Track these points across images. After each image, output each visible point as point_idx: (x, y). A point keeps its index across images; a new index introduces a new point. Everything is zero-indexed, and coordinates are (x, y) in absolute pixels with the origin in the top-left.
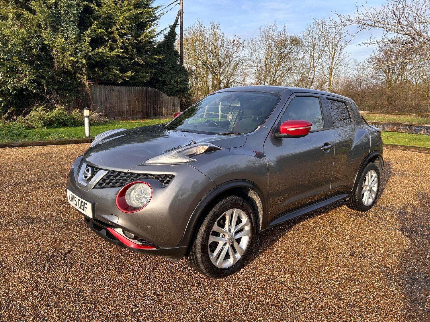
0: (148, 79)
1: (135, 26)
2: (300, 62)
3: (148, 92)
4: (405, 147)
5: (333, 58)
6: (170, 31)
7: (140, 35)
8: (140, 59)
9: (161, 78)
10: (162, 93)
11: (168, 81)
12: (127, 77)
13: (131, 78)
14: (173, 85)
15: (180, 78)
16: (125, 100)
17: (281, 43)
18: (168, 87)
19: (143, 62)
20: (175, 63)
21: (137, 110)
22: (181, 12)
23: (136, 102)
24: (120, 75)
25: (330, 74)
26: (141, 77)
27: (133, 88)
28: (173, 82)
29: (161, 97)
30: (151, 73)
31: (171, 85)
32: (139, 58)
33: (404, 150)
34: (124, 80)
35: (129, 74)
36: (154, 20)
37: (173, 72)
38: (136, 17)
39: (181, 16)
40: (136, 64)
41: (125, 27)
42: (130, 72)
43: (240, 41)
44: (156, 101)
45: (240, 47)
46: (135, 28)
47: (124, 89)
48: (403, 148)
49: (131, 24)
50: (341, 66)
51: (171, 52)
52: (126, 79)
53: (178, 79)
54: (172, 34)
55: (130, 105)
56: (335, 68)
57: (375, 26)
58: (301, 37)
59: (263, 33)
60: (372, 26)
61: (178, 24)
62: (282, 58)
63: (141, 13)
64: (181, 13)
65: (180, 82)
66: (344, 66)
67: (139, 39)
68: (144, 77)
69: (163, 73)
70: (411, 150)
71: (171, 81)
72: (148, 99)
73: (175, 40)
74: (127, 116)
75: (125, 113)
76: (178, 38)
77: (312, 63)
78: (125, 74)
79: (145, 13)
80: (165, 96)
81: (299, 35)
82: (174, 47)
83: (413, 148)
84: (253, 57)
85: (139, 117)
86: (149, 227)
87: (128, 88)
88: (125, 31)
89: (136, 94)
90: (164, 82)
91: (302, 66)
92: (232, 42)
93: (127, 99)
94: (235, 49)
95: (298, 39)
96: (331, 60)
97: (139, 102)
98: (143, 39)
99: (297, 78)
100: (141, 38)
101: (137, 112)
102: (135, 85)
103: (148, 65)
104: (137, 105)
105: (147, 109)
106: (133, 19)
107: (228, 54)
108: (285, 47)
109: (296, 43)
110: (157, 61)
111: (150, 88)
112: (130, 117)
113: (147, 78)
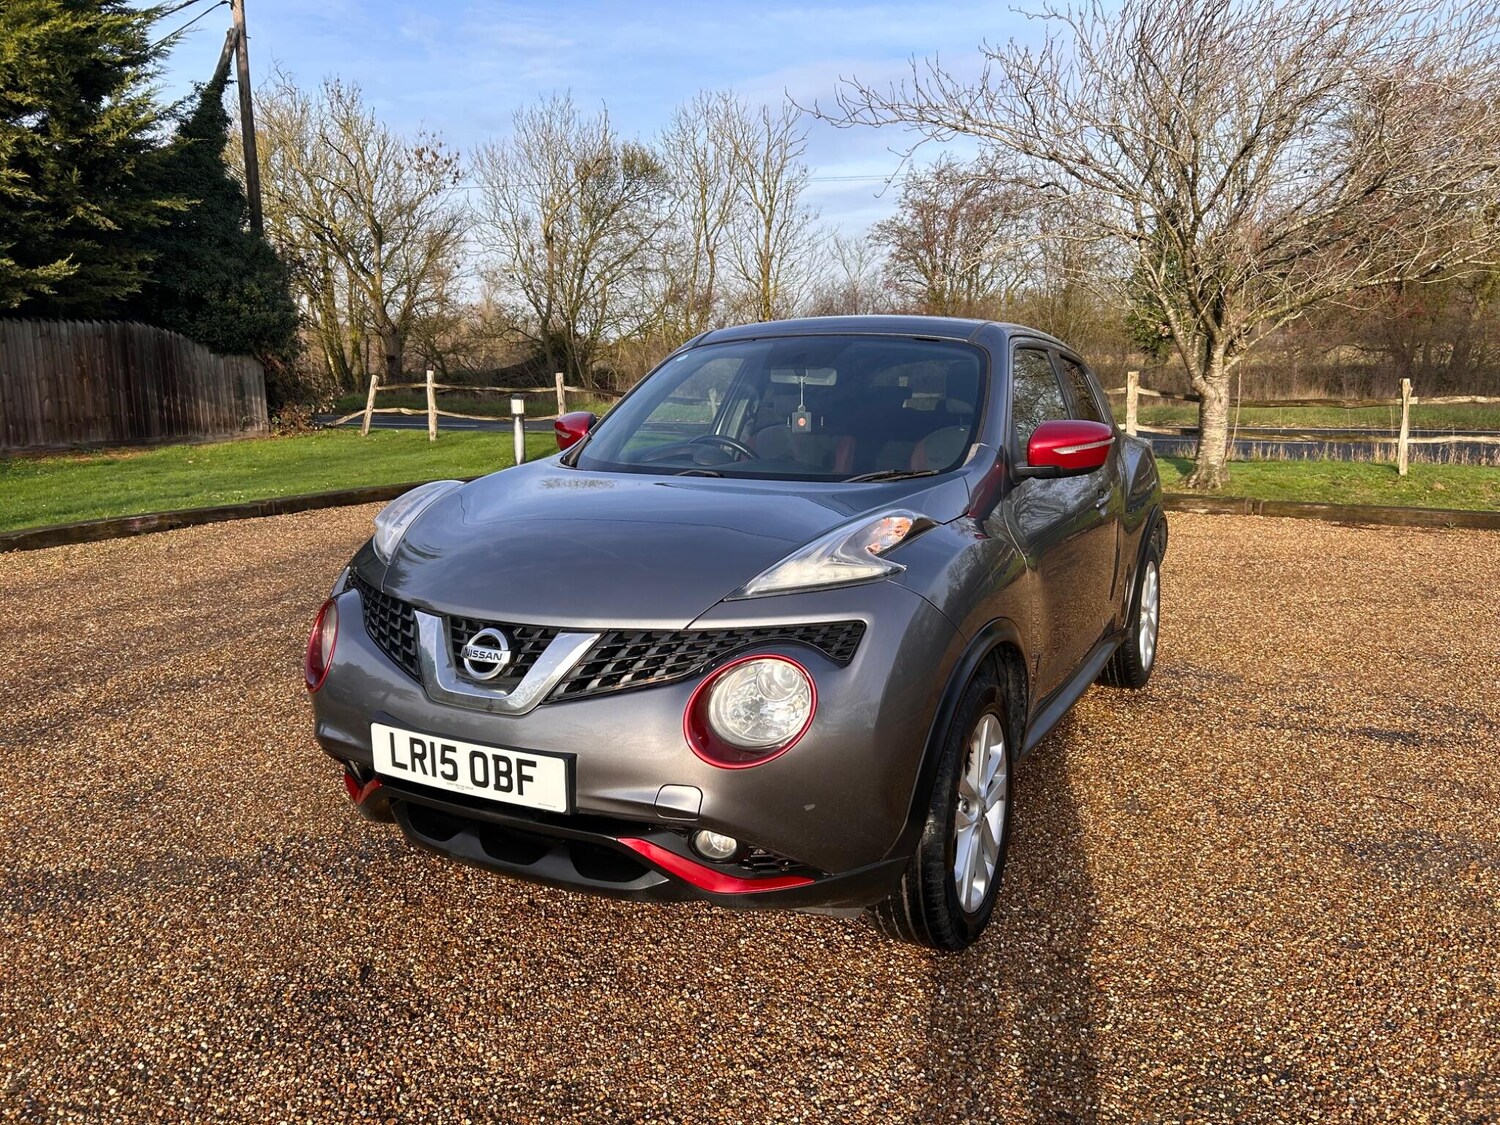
0: (136, 289)
1: (71, 79)
2: (662, 233)
3: (132, 340)
5: (768, 223)
6: (202, 105)
7: (90, 119)
8: (95, 211)
9: (183, 288)
10: (190, 343)
11: (212, 296)
12: (45, 280)
13: (62, 285)
14: (236, 312)
15: (259, 286)
16: (34, 374)
17: (595, 170)
18: (216, 319)
19: (110, 223)
20: (234, 228)
21: (90, 414)
22: (238, 36)
23: (82, 382)
24: (19, 273)
25: (766, 274)
26: (103, 283)
27: (64, 328)
28: (232, 301)
29: (186, 358)
30: (143, 265)
31: (225, 311)
32: (94, 208)
34: (38, 294)
35: (61, 268)
36: (145, 59)
37: (231, 262)
38: (74, 45)
39: (242, 50)
40: (83, 229)
41: (26, 81)
42: (62, 264)
43: (443, 154)
44: (169, 375)
45: (447, 175)
46: (68, 87)
47: (25, 332)
49: (52, 70)
50: (797, 251)
51: (216, 187)
52: (46, 290)
53: (253, 289)
54: (212, 119)
55: (56, 393)
56: (778, 256)
57: (965, 129)
58: (660, 150)
59: (529, 130)
60: (957, 129)
61: (232, 82)
62: (599, 214)
63: (91, 30)
64: (237, 39)
65: (262, 299)
66: (804, 248)
67: (91, 131)
68: (115, 282)
69: (189, 267)
71: (223, 298)
72: (132, 368)
73: (225, 140)
74: (47, 441)
75: (39, 429)
76: (235, 129)
77: (703, 238)
78: (41, 272)
79: (108, 29)
80: (202, 358)
81: (654, 145)
82: (222, 166)
84: (501, 211)
85: (101, 440)
86: (809, 808)
87: (45, 326)
88: (30, 100)
89: (78, 346)
90: (197, 303)
91: (669, 249)
92: (413, 156)
93: (42, 373)
94: (427, 180)
95: (650, 156)
96: (763, 230)
97: (94, 381)
98: (107, 133)
99: (658, 285)
100: (98, 129)
101: (89, 423)
102: (75, 313)
103: (130, 237)
104: (89, 395)
105: (130, 409)
106: (57, 50)
107: (405, 200)
108: (606, 179)
109: (642, 168)
110: (165, 219)
111: (137, 326)
112: (61, 445)
113: (130, 284)
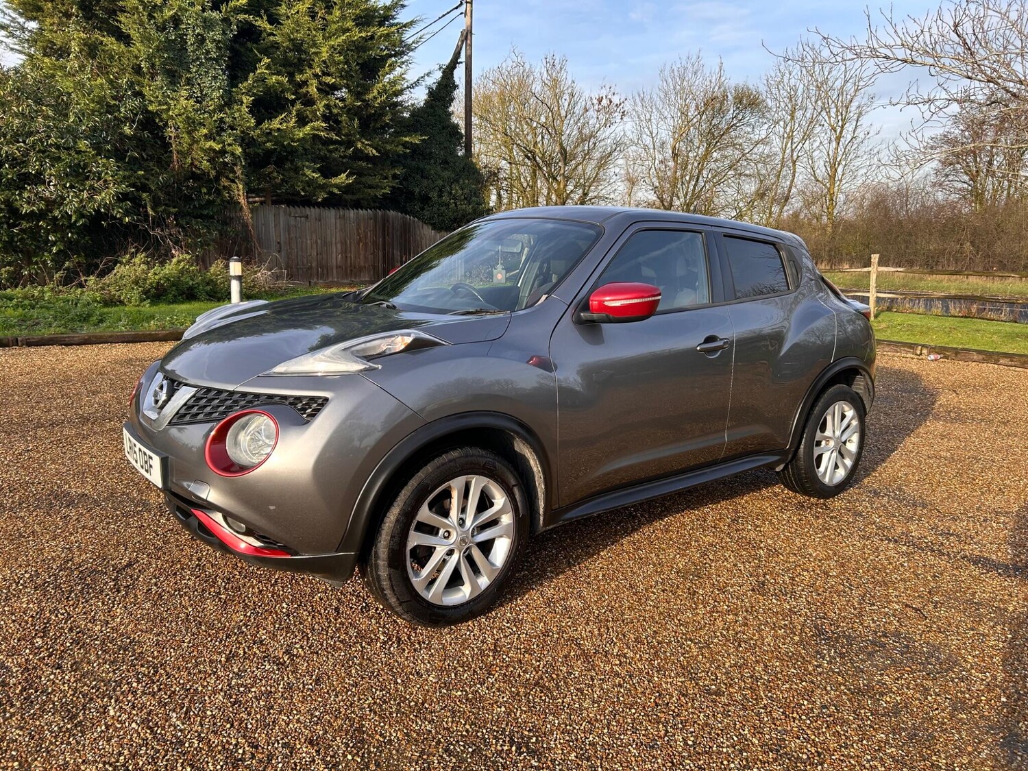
0: (387, 191)
1: (358, 68)
2: (760, 148)
3: (388, 221)
4: (986, 355)
5: (838, 139)
6: (442, 78)
7: (367, 89)
8: (367, 145)
9: (417, 190)
10: (421, 223)
11: (434, 195)
12: (336, 186)
13: (347, 189)
14: (447, 205)
15: (462, 189)
16: (334, 240)
17: (713, 104)
18: (435, 209)
19: (374, 151)
20: (453, 153)
21: (362, 264)
22: (467, 34)
23: (359, 245)
24: (322, 181)
25: (832, 177)
26: (371, 187)
27: (352, 213)
28: (445, 198)
29: (418, 233)
30: (395, 177)
31: (441, 204)
32: (366, 142)
33: (983, 361)
34: (332, 194)
35: (342, 179)
36: (402, 53)
37: (446, 174)
38: (360, 47)
39: (469, 42)
40: (359, 155)
41: (333, 70)
42: (343, 176)
43: (616, 100)
44: (407, 243)
45: (616, 114)
46: (356, 72)
47: (331, 215)
48: (981, 357)
49: (347, 62)
50: (859, 159)
51: (444, 128)
52: (336, 191)
53: (457, 191)
54: (446, 86)
55: (345, 251)
56: (844, 163)
57: (914, 62)
58: (763, 89)
59: (669, 80)
60: (906, 62)
61: (461, 62)
62: (714, 138)
63: (372, 37)
64: (467, 36)
65: (463, 197)
66: (865, 157)
67: (366, 97)
68: (377, 187)
69: (422, 177)
70: (1002, 361)
71: (440, 196)
72: (387, 238)
73: (452, 100)
74: (338, 278)
75: (335, 272)
76: (460, 93)
77: (788, 151)
78: (334, 181)
79: (381, 37)
80: (428, 231)
81: (756, 84)
82: (450, 114)
83: (1006, 357)
84: (644, 136)
85: (367, 279)
86: (272, 508)
87: (341, 212)
88: (334, 80)
89: (359, 225)
90: (425, 199)
91: (765, 160)
92: (595, 102)
93: (338, 239)
94: (603, 117)
95: (754, 93)
96: (834, 144)
97: (366, 244)
98: (375, 98)
99: (750, 187)
100: (371, 96)
101: (361, 269)
102: (357, 205)
103: (386, 158)
104: (362, 252)
105: (384, 262)
106: (352, 50)
107: (586, 131)
108: (721, 111)
109: (748, 102)
110: (408, 148)
111: (392, 213)
112: (345, 281)
113: (385, 188)
